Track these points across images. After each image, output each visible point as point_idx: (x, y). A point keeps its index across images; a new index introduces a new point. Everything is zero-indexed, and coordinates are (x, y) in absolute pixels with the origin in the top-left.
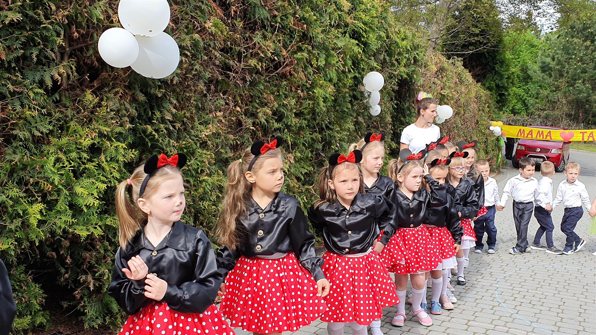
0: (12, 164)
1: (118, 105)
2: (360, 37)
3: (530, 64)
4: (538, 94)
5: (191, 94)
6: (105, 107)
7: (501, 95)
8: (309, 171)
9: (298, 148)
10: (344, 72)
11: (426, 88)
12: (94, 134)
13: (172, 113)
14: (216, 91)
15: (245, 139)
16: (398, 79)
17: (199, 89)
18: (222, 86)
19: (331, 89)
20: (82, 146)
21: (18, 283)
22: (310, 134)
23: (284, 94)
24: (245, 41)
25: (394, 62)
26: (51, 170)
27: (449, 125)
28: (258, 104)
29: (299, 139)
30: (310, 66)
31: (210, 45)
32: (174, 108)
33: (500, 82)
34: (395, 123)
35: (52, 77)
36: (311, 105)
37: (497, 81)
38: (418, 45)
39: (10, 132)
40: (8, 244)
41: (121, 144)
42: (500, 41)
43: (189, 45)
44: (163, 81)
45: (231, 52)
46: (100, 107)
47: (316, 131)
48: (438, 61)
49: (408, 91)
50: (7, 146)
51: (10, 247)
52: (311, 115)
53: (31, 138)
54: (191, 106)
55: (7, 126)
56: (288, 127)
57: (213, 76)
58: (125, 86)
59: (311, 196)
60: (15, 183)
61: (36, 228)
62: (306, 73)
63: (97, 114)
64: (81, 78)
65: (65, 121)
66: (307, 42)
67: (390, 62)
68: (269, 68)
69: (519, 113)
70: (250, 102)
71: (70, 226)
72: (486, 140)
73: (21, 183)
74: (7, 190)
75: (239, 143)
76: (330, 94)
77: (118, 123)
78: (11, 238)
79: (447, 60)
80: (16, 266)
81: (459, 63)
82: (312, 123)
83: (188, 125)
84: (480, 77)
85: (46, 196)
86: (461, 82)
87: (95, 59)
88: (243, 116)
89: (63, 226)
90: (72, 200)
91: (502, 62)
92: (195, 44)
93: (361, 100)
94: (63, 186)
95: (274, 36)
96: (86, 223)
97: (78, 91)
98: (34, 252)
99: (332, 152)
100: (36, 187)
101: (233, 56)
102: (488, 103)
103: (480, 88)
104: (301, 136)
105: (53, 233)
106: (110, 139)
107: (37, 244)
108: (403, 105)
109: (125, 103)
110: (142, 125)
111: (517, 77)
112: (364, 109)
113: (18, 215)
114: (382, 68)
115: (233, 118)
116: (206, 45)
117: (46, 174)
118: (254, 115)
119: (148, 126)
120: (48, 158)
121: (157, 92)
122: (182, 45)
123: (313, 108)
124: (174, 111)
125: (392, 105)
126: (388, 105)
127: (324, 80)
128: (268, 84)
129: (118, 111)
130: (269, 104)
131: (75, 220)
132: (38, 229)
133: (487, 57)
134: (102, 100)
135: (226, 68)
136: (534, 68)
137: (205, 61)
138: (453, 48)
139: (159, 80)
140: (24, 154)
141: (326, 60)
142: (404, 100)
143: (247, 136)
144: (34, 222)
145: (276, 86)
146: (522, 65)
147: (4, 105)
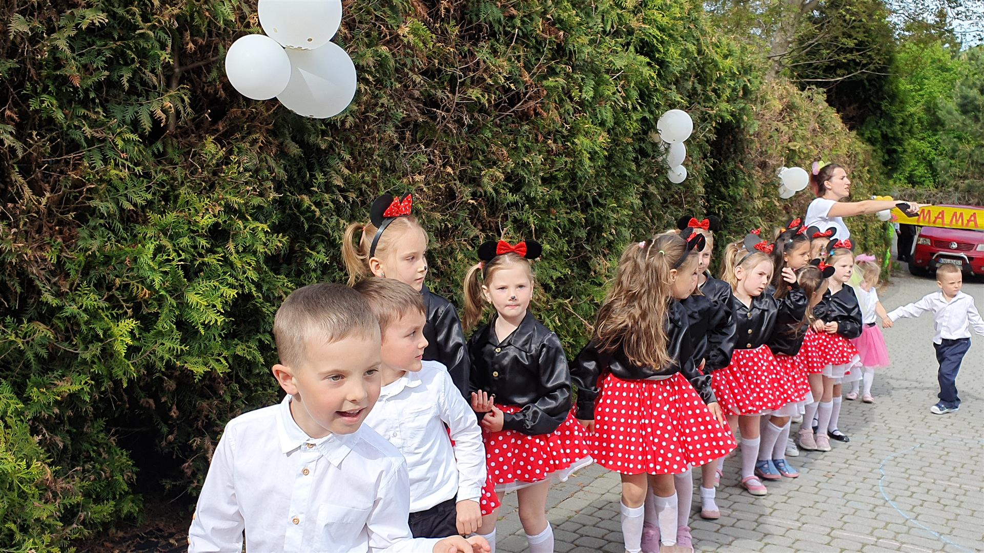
0: (87, 254)
1: (256, 161)
2: (653, 52)
3: (940, 99)
4: (954, 151)
5: (373, 146)
6: (235, 163)
7: (890, 152)
8: (564, 275)
9: (547, 236)
10: (624, 110)
11: (764, 138)
12: (218, 208)
13: (342, 176)
14: (414, 141)
15: (460, 218)
16: (716, 122)
17: (387, 135)
18: (423, 132)
19: (603, 138)
20: (198, 226)
21: (95, 448)
22: (567, 213)
23: (526, 147)
24: (463, 57)
25: (710, 93)
26: (149, 265)
27: (803, 202)
28: (481, 162)
29: (548, 221)
30: (568, 100)
31: (405, 65)
32: (346, 167)
33: (888, 130)
34: (711, 197)
35: (152, 114)
36: (569, 165)
37: (884, 128)
38: (750, 66)
39: (85, 203)
40: (80, 384)
41: (261, 226)
42: (891, 61)
43: (371, 64)
44: (329, 124)
45: (438, 76)
46: (227, 164)
47: (576, 209)
48: (785, 93)
49: (732, 143)
50: (80, 226)
51: (83, 389)
52: (568, 181)
53: (117, 213)
54: (374, 164)
55: (81, 193)
56: (530, 200)
57: (409, 116)
58: (268, 130)
59: (568, 316)
60: (92, 285)
61: (124, 359)
62: (562, 111)
63: (223, 175)
64: (198, 117)
65: (172, 186)
66: (565, 59)
67: (703, 94)
68: (500, 103)
69: (922, 183)
70: (468, 159)
71: (178, 357)
72: (864, 228)
73: (101, 285)
74: (80, 296)
75: (450, 226)
76: (601, 147)
77: (256, 191)
78: (85, 374)
79: (800, 92)
80: (91, 421)
81: (820, 97)
82: (570, 195)
83: (369, 195)
84: (856, 121)
85: (141, 307)
86: (824, 128)
87: (221, 86)
88: (458, 182)
89: (167, 356)
90: (181, 315)
91: (893, 97)
92: (381, 64)
93: (653, 158)
94: (167, 292)
95: (509, 50)
96: (203, 352)
97: (193, 138)
98: (121, 399)
99: (602, 243)
100: (126, 293)
101: (443, 83)
102: (869, 164)
103: (854, 140)
104: (551, 216)
105: (150, 368)
106: (242, 217)
107: (125, 385)
108: (724, 167)
109: (268, 158)
110: (294, 195)
111: (919, 123)
112: (657, 172)
113: (96, 338)
114: (691, 104)
115: (441, 186)
116: (399, 64)
117: (141, 271)
118: (475, 181)
119: (304, 196)
120: (144, 246)
121: (319, 141)
122: (361, 64)
123: (573, 169)
124: (346, 172)
125: (706, 166)
126: (699, 166)
127: (592, 122)
128: (498, 129)
129: (257, 171)
130: (500, 163)
131: (185, 346)
132: (126, 361)
133: (868, 87)
134: (230, 152)
135: (431, 102)
136: (949, 106)
137: (396, 90)
138: (809, 71)
139: (323, 121)
140: (106, 239)
141: (595, 89)
142: (726, 159)
143: (463, 214)
144: (121, 349)
145: (511, 132)
146: (928, 102)
147: (76, 160)
